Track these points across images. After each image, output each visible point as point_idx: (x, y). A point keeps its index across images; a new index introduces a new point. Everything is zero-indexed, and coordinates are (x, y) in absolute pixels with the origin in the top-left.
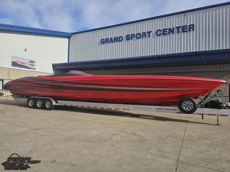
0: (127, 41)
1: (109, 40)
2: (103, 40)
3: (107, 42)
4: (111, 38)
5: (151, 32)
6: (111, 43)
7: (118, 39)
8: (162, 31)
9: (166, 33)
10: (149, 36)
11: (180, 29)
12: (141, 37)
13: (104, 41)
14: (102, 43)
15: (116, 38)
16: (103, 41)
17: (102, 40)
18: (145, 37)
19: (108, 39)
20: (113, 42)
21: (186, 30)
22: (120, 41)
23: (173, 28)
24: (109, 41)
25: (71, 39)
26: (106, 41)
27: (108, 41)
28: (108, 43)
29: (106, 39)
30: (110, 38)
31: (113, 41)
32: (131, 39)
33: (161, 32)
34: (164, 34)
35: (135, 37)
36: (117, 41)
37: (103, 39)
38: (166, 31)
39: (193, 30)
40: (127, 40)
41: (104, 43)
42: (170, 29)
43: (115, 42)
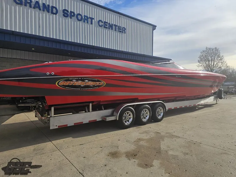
0: (64, 18)
1: (33, 3)
3: (28, 5)
4: (37, 2)
5: (94, 19)
6: (37, 9)
7: (50, 8)
8: (103, 22)
9: (107, 26)
10: (92, 23)
11: (117, 28)
12: (83, 20)
14: (17, 3)
15: (47, 7)
18: (87, 22)
20: (40, 9)
21: (120, 30)
22: (52, 13)
23: (112, 24)
24: (33, 6)
26: (26, 2)
28: (31, 7)
32: (71, 18)
33: (102, 24)
34: (104, 27)
35: (75, 17)
36: (48, 12)
38: (107, 25)
39: (125, 33)
40: (64, 15)
41: (21, 4)
42: (109, 24)
43: (44, 11)
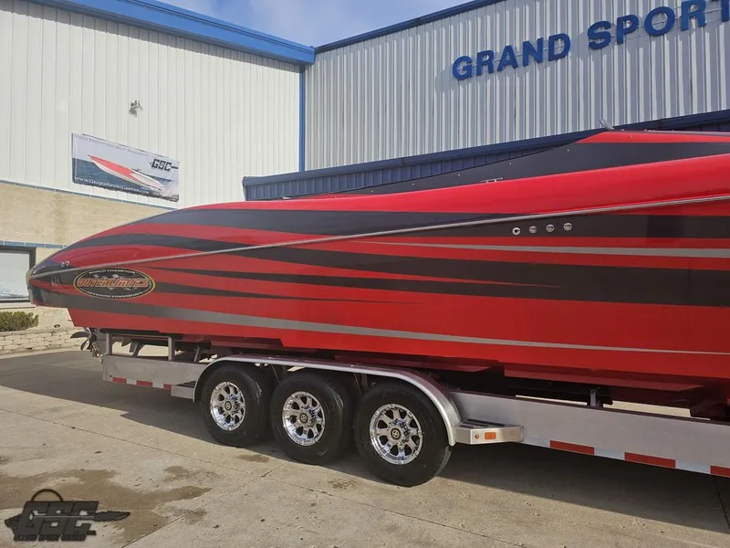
0: (593, 55)
1: (497, 58)
2: (464, 64)
3: (485, 68)
4: (509, 50)
6: (509, 69)
7: (546, 48)
12: (677, 24)
13: (468, 69)
14: (461, 78)
15: (535, 47)
16: (464, 69)
17: (458, 62)
18: (701, 25)
19: (490, 53)
20: (515, 66)
22: (553, 57)
24: (496, 65)
25: (311, 74)
26: (481, 64)
27: (490, 64)
28: (491, 71)
29: (481, 55)
30: (498, 50)
31: (519, 60)
32: (621, 42)
35: (640, 31)
36: (539, 60)
37: (465, 58)
41: (468, 76)
43: (525, 64)
